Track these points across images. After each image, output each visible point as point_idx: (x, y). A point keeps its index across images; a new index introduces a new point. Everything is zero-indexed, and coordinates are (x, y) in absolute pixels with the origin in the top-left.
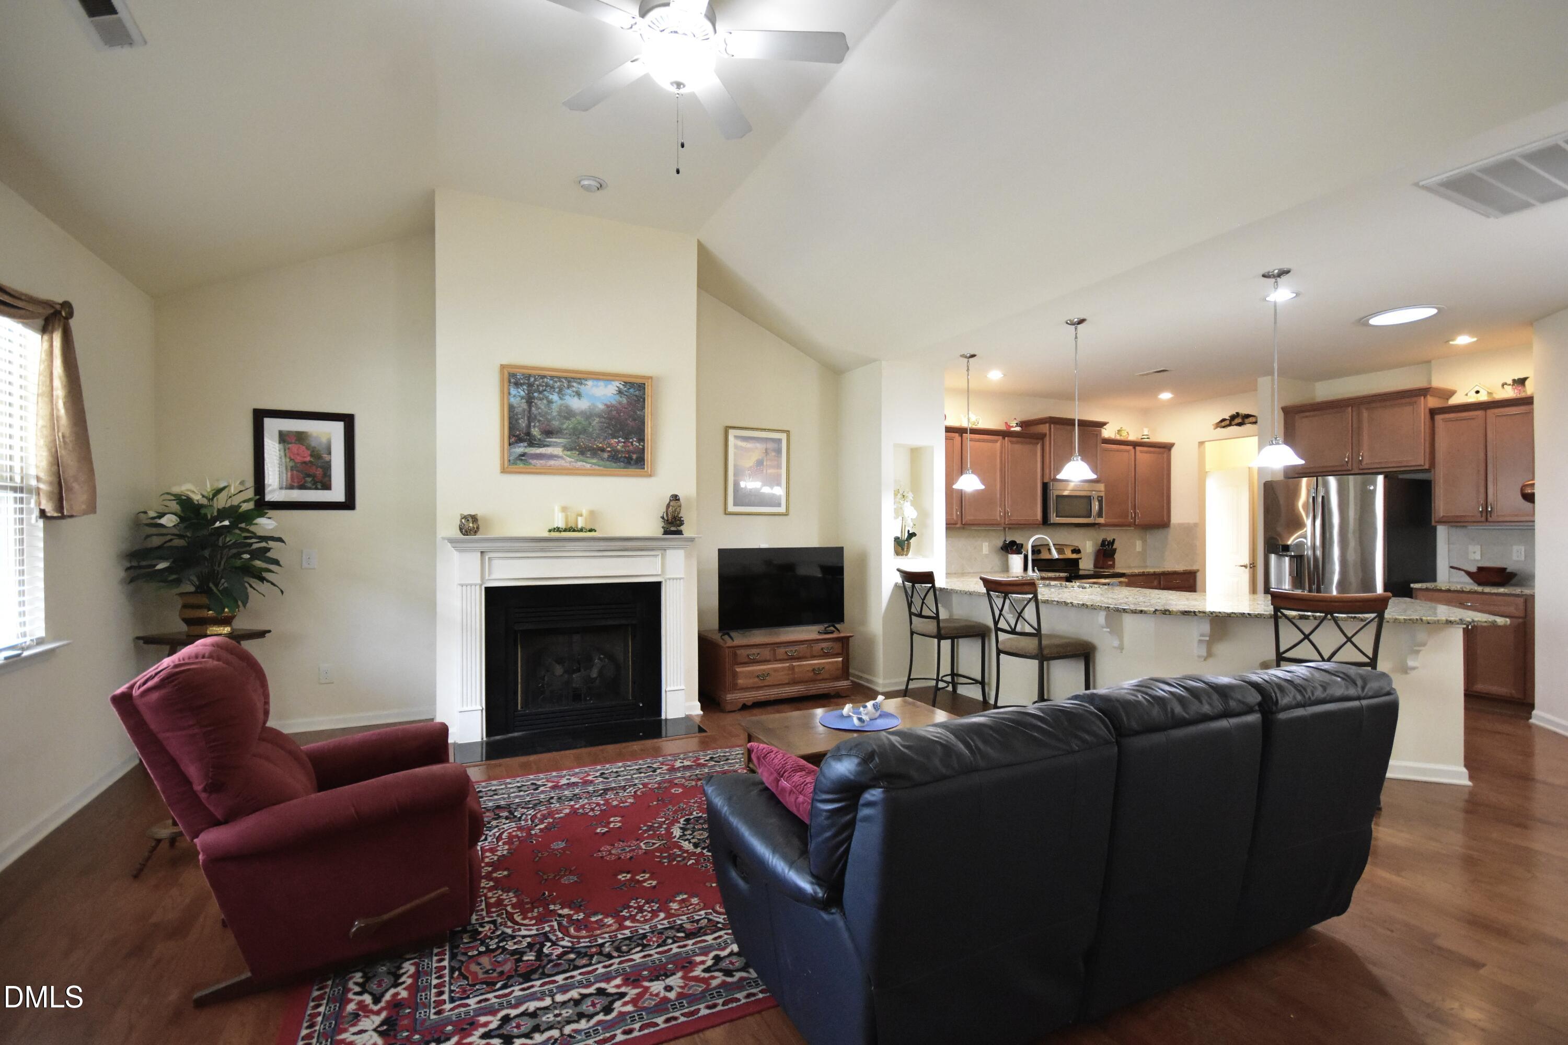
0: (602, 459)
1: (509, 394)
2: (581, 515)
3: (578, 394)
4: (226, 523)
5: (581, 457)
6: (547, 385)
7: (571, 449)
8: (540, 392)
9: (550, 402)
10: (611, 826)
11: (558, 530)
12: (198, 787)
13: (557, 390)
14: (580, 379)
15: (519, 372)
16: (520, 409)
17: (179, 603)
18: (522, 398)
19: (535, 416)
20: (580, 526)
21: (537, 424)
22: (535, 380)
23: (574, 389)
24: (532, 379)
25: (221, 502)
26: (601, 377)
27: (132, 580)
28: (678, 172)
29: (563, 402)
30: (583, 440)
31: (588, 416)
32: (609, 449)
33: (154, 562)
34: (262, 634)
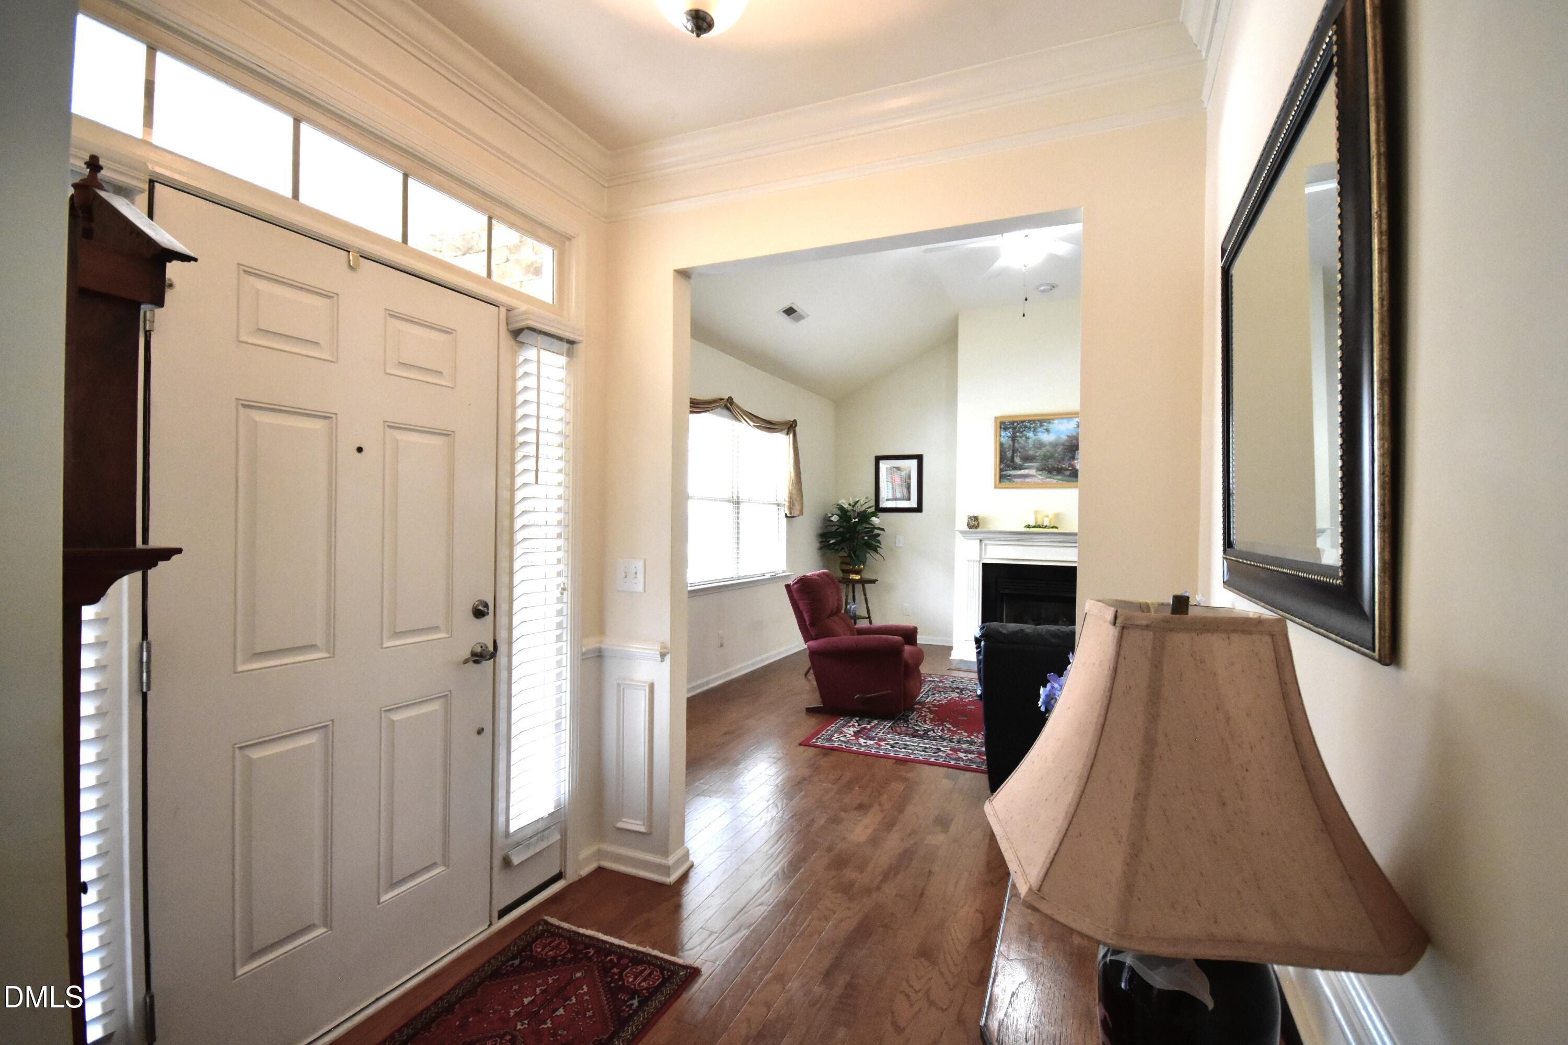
0: (1065, 476)
1: (1000, 436)
2: (1048, 517)
3: (1048, 431)
4: (857, 520)
5: (1049, 476)
6: (1026, 427)
7: (1042, 470)
8: (1021, 432)
9: (1028, 438)
11: (1029, 527)
12: (807, 623)
13: (1032, 429)
14: (1049, 420)
15: (1007, 420)
16: (1008, 445)
17: (839, 560)
18: (1009, 437)
19: (1018, 449)
20: (1045, 525)
21: (1019, 454)
22: (1018, 425)
23: (1045, 427)
24: (1015, 424)
25: (858, 509)
26: (1065, 416)
27: (821, 548)
28: (1024, 315)
29: (1037, 437)
30: (1051, 463)
31: (1054, 445)
32: (1070, 468)
33: (828, 539)
34: (874, 581)
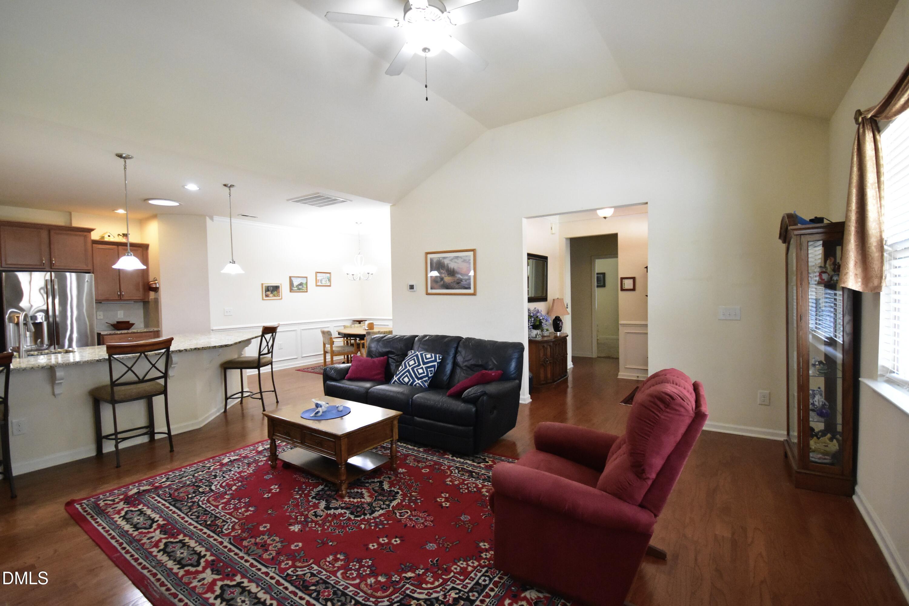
10: (273, 491)
28: (427, 99)
